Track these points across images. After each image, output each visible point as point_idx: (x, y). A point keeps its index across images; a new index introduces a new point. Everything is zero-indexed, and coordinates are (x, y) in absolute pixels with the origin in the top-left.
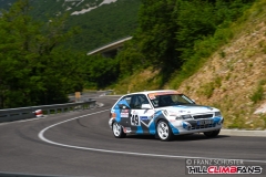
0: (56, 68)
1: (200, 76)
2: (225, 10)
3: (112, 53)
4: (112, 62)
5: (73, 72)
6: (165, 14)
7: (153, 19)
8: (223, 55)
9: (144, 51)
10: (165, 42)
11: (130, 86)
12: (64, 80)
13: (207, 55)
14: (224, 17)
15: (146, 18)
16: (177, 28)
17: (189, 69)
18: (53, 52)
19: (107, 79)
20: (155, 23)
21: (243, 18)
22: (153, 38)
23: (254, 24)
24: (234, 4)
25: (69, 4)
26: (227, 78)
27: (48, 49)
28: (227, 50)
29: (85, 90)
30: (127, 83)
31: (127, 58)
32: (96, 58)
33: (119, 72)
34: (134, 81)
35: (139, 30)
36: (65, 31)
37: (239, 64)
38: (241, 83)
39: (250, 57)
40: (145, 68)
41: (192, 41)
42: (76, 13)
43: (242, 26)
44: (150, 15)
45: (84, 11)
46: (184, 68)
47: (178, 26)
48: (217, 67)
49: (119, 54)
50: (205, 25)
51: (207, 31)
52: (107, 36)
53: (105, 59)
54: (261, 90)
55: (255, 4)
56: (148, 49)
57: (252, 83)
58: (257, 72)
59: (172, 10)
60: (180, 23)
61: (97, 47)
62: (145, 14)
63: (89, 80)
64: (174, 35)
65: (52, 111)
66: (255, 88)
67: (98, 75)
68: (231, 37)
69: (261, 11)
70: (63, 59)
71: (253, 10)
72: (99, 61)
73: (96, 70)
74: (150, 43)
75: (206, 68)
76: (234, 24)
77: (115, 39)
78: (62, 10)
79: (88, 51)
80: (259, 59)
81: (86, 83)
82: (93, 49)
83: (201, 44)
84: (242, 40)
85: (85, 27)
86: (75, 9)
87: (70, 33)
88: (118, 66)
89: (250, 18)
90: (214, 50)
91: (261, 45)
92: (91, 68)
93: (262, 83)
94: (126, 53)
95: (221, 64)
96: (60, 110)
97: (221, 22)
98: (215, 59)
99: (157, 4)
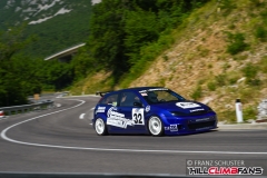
0: (16, 73)
1: (146, 77)
2: (167, 19)
3: (67, 58)
4: (67, 66)
5: (33, 76)
6: (115, 22)
7: (104, 27)
8: (166, 59)
9: (96, 56)
10: (115, 47)
11: (85, 88)
12: (23, 83)
13: (152, 59)
14: (166, 25)
15: (98, 26)
16: (124, 35)
17: (136, 71)
18: (13, 58)
19: (64, 82)
20: (105, 31)
21: (182, 26)
22: (104, 44)
23: (192, 31)
24: (175, 13)
25: (27, 14)
26: (170, 79)
27: (8, 56)
28: (170, 54)
29: (44, 93)
30: (82, 85)
31: (81, 62)
32: (53, 63)
33: (74, 75)
34: (88, 83)
35: (91, 37)
36: (24, 38)
37: (180, 66)
38: (183, 83)
39: (190, 59)
40: (98, 71)
41: (138, 47)
42: (33, 22)
43: (182, 33)
44: (101, 24)
45: (40, 21)
46: (132, 71)
47: (126, 34)
48: (162, 69)
49: (74, 59)
50: (149, 33)
51: (152, 37)
52: (62, 43)
53: (60, 63)
54: (200, 89)
55: (193, 14)
56: (100, 54)
57: (192, 83)
58: (196, 73)
59: (120, 19)
60: (127, 31)
61: (53, 53)
62: (96, 23)
63: (47, 82)
64: (122, 42)
65: (13, 112)
66: (195, 87)
67: (55, 78)
68: (173, 42)
69: (198, 19)
70: (23, 65)
71: (191, 19)
72: (56, 66)
73: (53, 73)
74: (101, 49)
75: (151, 71)
76: (175, 31)
77: (69, 45)
78: (21, 20)
79: (46, 56)
80: (197, 62)
81: (44, 86)
82: (50, 55)
83: (147, 49)
84: (182, 45)
85: (42, 35)
86: (32, 18)
87: (28, 40)
88: (73, 70)
89: (189, 26)
90: (158, 54)
91: (198, 49)
92: (49, 72)
93: (201, 83)
94: (80, 58)
95: (165, 67)
96: (20, 111)
97: (163, 29)
98: (160, 62)
99: (107, 14)
